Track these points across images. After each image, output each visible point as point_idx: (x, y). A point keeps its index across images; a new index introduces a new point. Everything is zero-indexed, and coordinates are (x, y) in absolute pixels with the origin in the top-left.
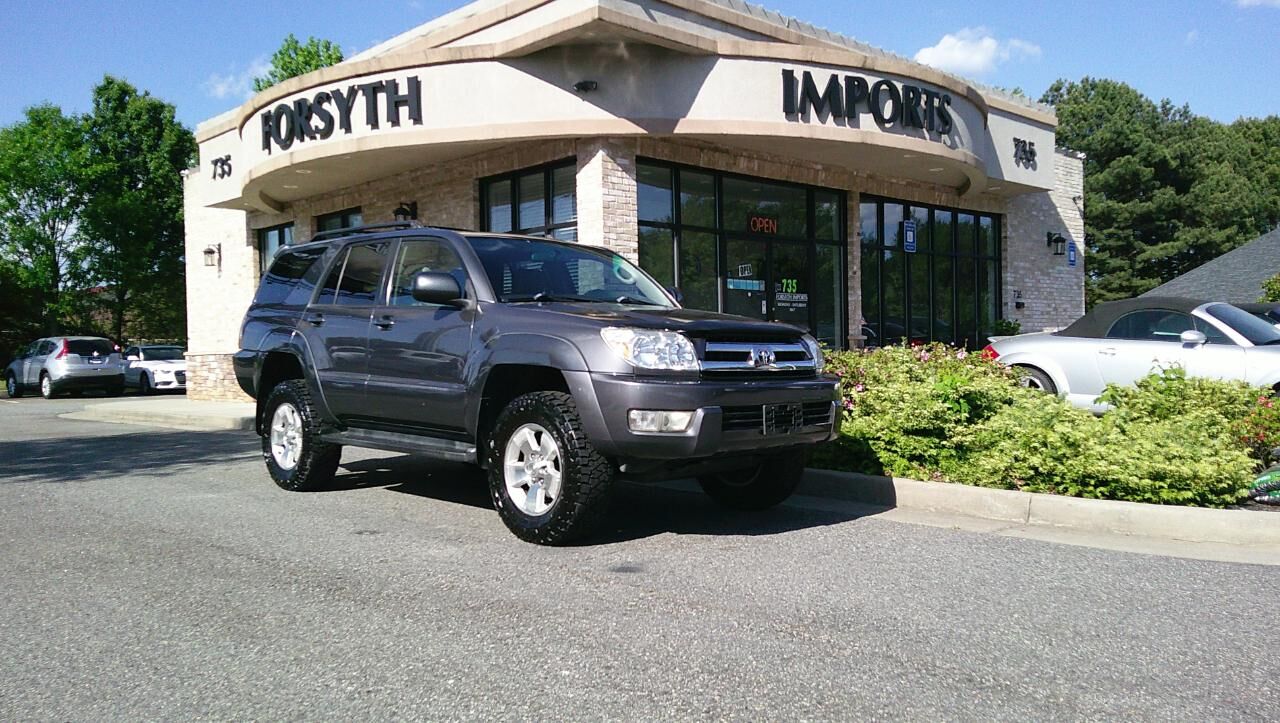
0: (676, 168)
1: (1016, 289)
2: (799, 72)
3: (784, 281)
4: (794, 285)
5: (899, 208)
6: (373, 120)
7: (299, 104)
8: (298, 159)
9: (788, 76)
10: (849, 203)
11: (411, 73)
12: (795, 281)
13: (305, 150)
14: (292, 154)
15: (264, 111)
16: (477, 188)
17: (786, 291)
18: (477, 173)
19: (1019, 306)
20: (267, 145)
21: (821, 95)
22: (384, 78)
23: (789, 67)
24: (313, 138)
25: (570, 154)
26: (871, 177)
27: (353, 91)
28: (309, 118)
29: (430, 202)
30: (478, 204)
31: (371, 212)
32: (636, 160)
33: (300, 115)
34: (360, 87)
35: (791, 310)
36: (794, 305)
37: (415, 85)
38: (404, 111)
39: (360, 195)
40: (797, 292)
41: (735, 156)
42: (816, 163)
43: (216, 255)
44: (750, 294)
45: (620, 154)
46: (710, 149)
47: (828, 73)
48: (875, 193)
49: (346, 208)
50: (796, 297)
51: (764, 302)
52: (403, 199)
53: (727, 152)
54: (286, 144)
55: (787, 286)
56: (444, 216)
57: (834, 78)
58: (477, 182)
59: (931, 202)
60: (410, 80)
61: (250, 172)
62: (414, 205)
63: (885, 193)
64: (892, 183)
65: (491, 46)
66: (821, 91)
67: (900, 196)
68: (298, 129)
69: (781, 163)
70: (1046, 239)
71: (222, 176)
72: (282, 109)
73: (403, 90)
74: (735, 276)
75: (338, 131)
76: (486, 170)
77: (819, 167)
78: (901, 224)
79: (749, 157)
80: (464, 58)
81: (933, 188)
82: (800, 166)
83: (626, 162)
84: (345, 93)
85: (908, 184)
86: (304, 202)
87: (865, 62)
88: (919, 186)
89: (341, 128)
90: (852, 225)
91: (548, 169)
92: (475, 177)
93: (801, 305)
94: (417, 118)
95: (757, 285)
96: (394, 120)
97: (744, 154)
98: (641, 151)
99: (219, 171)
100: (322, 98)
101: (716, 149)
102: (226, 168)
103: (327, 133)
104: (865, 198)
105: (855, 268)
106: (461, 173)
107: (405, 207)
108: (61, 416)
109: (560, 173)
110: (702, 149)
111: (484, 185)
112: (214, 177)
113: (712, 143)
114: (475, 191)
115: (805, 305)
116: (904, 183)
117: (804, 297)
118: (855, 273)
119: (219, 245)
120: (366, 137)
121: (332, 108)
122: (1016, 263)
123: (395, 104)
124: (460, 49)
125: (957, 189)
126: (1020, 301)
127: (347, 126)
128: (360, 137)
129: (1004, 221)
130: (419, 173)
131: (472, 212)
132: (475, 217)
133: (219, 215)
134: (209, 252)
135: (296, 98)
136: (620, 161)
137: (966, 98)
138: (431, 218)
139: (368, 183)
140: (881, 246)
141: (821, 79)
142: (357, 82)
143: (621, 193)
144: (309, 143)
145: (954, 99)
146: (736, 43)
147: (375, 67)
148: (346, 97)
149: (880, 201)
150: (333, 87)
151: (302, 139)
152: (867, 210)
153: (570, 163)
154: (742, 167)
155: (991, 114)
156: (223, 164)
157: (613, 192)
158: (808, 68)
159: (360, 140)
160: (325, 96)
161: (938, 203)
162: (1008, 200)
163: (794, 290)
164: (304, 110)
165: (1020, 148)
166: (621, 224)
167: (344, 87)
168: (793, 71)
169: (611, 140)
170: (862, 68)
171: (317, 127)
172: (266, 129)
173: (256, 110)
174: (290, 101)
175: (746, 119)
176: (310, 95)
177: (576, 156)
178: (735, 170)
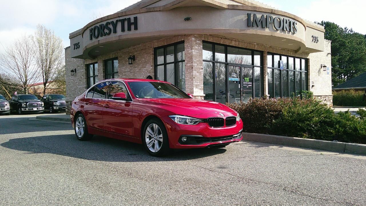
0: (214, 44)
1: (312, 81)
3: (245, 78)
5: (279, 56)
6: (123, 30)
8: (100, 42)
9: (249, 15)
10: (264, 55)
11: (135, 16)
12: (248, 78)
13: (102, 39)
14: (98, 40)
15: (90, 28)
19: (313, 86)
20: (91, 39)
21: (259, 21)
22: (127, 17)
23: (249, 12)
24: (105, 35)
25: (182, 40)
26: (270, 47)
27: (117, 21)
28: (104, 30)
29: (139, 55)
30: (153, 55)
31: (121, 59)
32: (202, 41)
33: (101, 29)
34: (120, 20)
35: (247, 87)
36: (248, 85)
37: (136, 19)
38: (133, 27)
39: (117, 54)
41: (231, 41)
42: (255, 43)
43: (75, 72)
44: (235, 82)
45: (198, 39)
46: (224, 38)
47: (261, 14)
48: (272, 52)
49: (113, 57)
50: (249, 83)
51: (239, 85)
52: (131, 54)
53: (229, 39)
54: (97, 37)
55: (246, 80)
56: (143, 59)
57: (263, 16)
58: (153, 49)
59: (288, 55)
61: (86, 47)
62: (134, 56)
63: (275, 52)
64: (276, 49)
65: (160, 7)
66: (259, 19)
67: (279, 53)
68: (100, 34)
69: (245, 43)
70: (321, 66)
72: (95, 28)
73: (132, 21)
74: (231, 77)
76: (156, 45)
77: (256, 44)
78: (279, 62)
80: (150, 11)
81: (289, 51)
82: (250, 43)
85: (281, 49)
86: (101, 56)
87: (272, 11)
88: (284, 50)
89: (113, 32)
90: (265, 61)
91: (175, 44)
92: (153, 47)
93: (250, 85)
94: (136, 28)
95: (237, 79)
96: (129, 29)
97: (234, 40)
98: (204, 38)
99: (76, 47)
101: (226, 38)
103: (109, 34)
104: (269, 53)
106: (148, 46)
107: (131, 57)
109: (179, 46)
110: (222, 38)
111: (156, 49)
112: (74, 49)
113: (225, 37)
114: (153, 52)
115: (251, 85)
116: (280, 49)
117: (251, 83)
119: (76, 69)
120: (121, 35)
121: (111, 26)
122: (312, 73)
123: (130, 25)
124: (150, 8)
125: (295, 51)
126: (313, 84)
127: (115, 32)
129: (308, 61)
130: (135, 47)
131: (152, 58)
133: (75, 60)
134: (72, 71)
135: (100, 24)
136: (198, 42)
137: (301, 22)
138: (139, 60)
139: (120, 50)
140: (273, 68)
141: (259, 16)
142: (118, 19)
143: (198, 51)
144: (104, 37)
145: (298, 23)
146: (233, 6)
147: (124, 14)
148: (115, 23)
149: (273, 54)
150: (111, 20)
151: (102, 36)
152: (269, 57)
153: (183, 42)
154: (233, 44)
155: (307, 28)
156: (77, 45)
157: (196, 51)
158: (255, 13)
159: (119, 36)
160: (109, 23)
161: (290, 55)
162: (310, 54)
163: (248, 81)
164: (102, 27)
165: (314, 38)
166: (198, 61)
167: (114, 20)
168: (251, 14)
169: (195, 35)
170: (271, 13)
171: (106, 32)
172: (91, 33)
173: (88, 28)
174: (98, 25)
175: (236, 29)
176: (104, 23)
177: (184, 40)
178: (231, 45)
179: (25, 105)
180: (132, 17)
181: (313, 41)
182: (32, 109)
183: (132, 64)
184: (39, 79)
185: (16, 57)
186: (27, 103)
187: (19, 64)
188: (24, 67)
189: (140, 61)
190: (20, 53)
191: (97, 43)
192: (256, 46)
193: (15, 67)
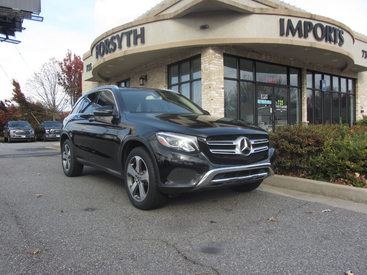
0: (239, 58)
1: (361, 105)
2: (286, 19)
3: (279, 101)
4: (282, 102)
5: (320, 76)
6: (129, 45)
7: (106, 41)
8: (106, 60)
9: (282, 21)
10: (302, 74)
11: (142, 26)
12: (282, 101)
13: (108, 57)
14: (104, 58)
15: (96, 45)
16: (167, 68)
17: (279, 105)
18: (166, 63)
19: (362, 112)
20: (97, 57)
21: (295, 28)
22: (133, 29)
23: (282, 17)
24: (110, 52)
25: (199, 53)
26: (310, 63)
27: (122, 34)
28: (109, 46)
29: (151, 75)
30: (167, 74)
31: (133, 79)
32: (223, 54)
33: (107, 45)
34: (126, 33)
35: (281, 112)
36: (282, 110)
37: (143, 30)
38: (139, 40)
39: (130, 74)
40: (283, 105)
41: (261, 54)
44: (266, 105)
47: (298, 20)
48: (312, 69)
49: (126, 79)
50: (283, 107)
51: (271, 109)
52: (143, 74)
53: (258, 52)
54: (102, 55)
55: (280, 102)
56: (156, 79)
57: (300, 22)
58: (167, 66)
59: (332, 73)
60: (141, 28)
62: (146, 76)
63: (315, 69)
64: (318, 66)
65: (170, 14)
66: (295, 26)
67: (321, 71)
68: (106, 49)
69: (278, 57)
71: (89, 70)
72: (100, 44)
73: (139, 33)
74: (260, 99)
75: (117, 49)
76: (170, 61)
77: (292, 59)
78: (321, 82)
79: (266, 55)
80: (160, 19)
81: (332, 68)
82: (284, 58)
83: (219, 55)
84: (120, 35)
85: (324, 66)
86: (113, 78)
87: (312, 16)
88: (328, 67)
89: (118, 48)
90: (304, 81)
91: (191, 59)
92: (166, 64)
93: (284, 110)
94: (143, 42)
95: (269, 102)
96: (136, 43)
97: (264, 53)
98: (225, 51)
99: (88, 69)
101: (253, 51)
103: (114, 50)
104: (309, 71)
105: (305, 96)
106: (161, 64)
107: (143, 77)
108: (45, 147)
109: (195, 62)
110: (248, 51)
111: (169, 67)
112: (87, 71)
114: (166, 69)
115: (286, 110)
116: (322, 66)
117: (286, 107)
118: (304, 98)
120: (127, 50)
121: (116, 41)
122: (361, 96)
123: (136, 37)
126: (362, 110)
127: (120, 47)
129: (356, 81)
130: (148, 65)
131: (165, 77)
132: (166, 79)
133: (91, 84)
135: (105, 39)
136: (217, 55)
137: (348, 32)
138: (151, 80)
139: (132, 70)
140: (314, 89)
141: (295, 22)
142: (124, 31)
143: (217, 67)
144: (109, 55)
145: (345, 32)
146: (262, 9)
147: (130, 26)
148: (120, 37)
149: (313, 73)
150: (116, 34)
151: (107, 53)
152: (309, 77)
153: (199, 56)
154: (263, 58)
155: (355, 40)
156: (89, 67)
157: (214, 66)
158: (290, 18)
159: (125, 51)
160: (114, 37)
161: (334, 74)
162: (358, 74)
163: (282, 104)
164: (108, 43)
165: (365, 54)
166: (218, 79)
167: (120, 34)
168: (284, 19)
169: (214, 47)
170: (311, 19)
171: (111, 48)
172: (97, 51)
173: (94, 45)
174: (103, 41)
175: (266, 37)
176: (109, 38)
177: (201, 54)
178: (260, 59)
179: (48, 132)
180: (139, 29)
181: (363, 56)
182: (55, 136)
183: (143, 85)
184: (66, 105)
185: (44, 83)
186: (50, 129)
187: (47, 89)
188: (52, 93)
189: (153, 82)
190: (48, 79)
191: (102, 62)
192: (293, 62)
193: (43, 94)
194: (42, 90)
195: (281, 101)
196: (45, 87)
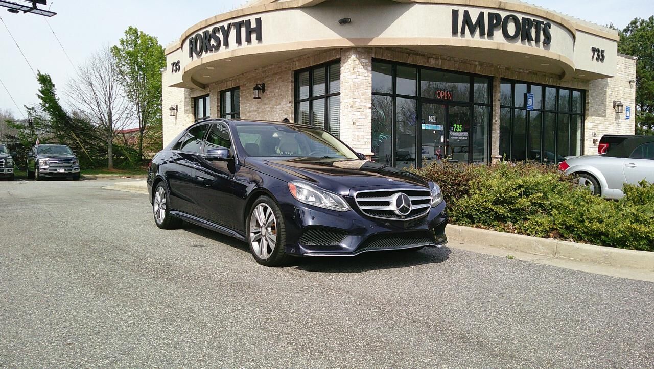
0: (396, 64)
1: (593, 131)
2: (462, 10)
3: (455, 125)
4: (461, 127)
5: (524, 86)
6: (239, 41)
7: (205, 33)
8: (204, 62)
9: (455, 14)
10: (494, 83)
11: (258, 16)
12: (461, 125)
13: (208, 57)
14: (202, 58)
15: (190, 37)
16: (293, 76)
17: (456, 131)
18: (293, 68)
19: (595, 141)
20: (191, 55)
21: (474, 23)
22: (245, 19)
23: (456, 8)
24: (211, 50)
25: (338, 57)
26: (507, 69)
27: (229, 26)
28: (209, 41)
29: (271, 83)
30: (294, 84)
31: (244, 89)
32: (372, 59)
33: (206, 39)
34: (234, 24)
35: (459, 141)
36: (460, 138)
37: (259, 21)
38: (254, 36)
39: (239, 80)
40: (462, 131)
41: (428, 58)
42: (475, 61)
43: (175, 111)
44: (434, 132)
45: (363, 57)
46: (413, 54)
47: (478, 11)
48: (510, 78)
49: (233, 87)
50: (462, 134)
51: (443, 137)
52: (258, 82)
53: (424, 55)
54: (199, 54)
55: (457, 127)
56: (277, 90)
57: (482, 14)
58: (294, 73)
59: (543, 83)
60: (256, 19)
62: (263, 85)
63: (516, 78)
64: (520, 72)
66: (474, 20)
67: (525, 80)
68: (204, 46)
69: (455, 61)
70: (613, 104)
71: (176, 71)
72: (196, 36)
73: (253, 25)
74: (427, 122)
75: (222, 47)
76: (298, 66)
77: (477, 63)
78: (525, 95)
79: (436, 58)
80: (284, 7)
81: (545, 75)
82: (465, 63)
83: (366, 61)
84: (226, 27)
85: (530, 73)
86: (214, 84)
87: (500, 4)
88: (536, 74)
89: (224, 45)
90: (495, 95)
91: (327, 65)
92: (292, 70)
93: (464, 138)
94: (259, 39)
95: (440, 127)
96: (249, 40)
97: (434, 56)
98: (375, 55)
99: (175, 69)
100: (216, 30)
101: (418, 54)
102: (178, 67)
103: (217, 47)
104: (504, 80)
105: (496, 119)
106: (285, 68)
107: (259, 86)
109: (333, 68)
110: (409, 55)
111: (297, 74)
112: (172, 72)
113: (415, 51)
114: (292, 77)
115: (467, 138)
116: (527, 72)
117: (466, 134)
118: (496, 121)
119: (177, 106)
120: (235, 50)
121: (220, 35)
122: (593, 117)
123: (249, 32)
125: (559, 75)
126: (595, 138)
127: (226, 44)
128: (233, 49)
129: (587, 94)
130: (266, 69)
131: (290, 88)
132: (292, 91)
133: (176, 91)
134: (172, 109)
135: (204, 30)
136: (363, 60)
138: (271, 92)
139: (243, 74)
140: (512, 107)
141: (474, 15)
142: (232, 21)
143: (363, 77)
144: (209, 54)
145: (553, 25)
147: (241, 14)
148: (226, 29)
149: (513, 82)
150: (221, 24)
151: (207, 51)
152: (505, 87)
153: (338, 62)
154: (432, 63)
155: (577, 34)
156: (176, 65)
157: (358, 77)
158: (467, 8)
159: (232, 51)
160: (217, 29)
161: (548, 84)
162: (590, 82)
163: (460, 130)
164: (207, 37)
165: (596, 53)
166: (363, 94)
167: (226, 24)
168: (458, 10)
169: (358, 50)
170: (498, 9)
171: (213, 45)
172: (191, 46)
173: (187, 37)
174: (201, 32)
175: (431, 37)
176: (210, 29)
177: (340, 58)
178: (428, 65)
180: (253, 19)
181: (593, 57)
183: (259, 98)
185: (94, 82)
187: (97, 94)
188: (107, 99)
189: (273, 94)
190: (100, 76)
191: (199, 64)
192: (479, 68)
193: (92, 101)
194: (89, 95)
195: (458, 125)
196: (94, 88)
